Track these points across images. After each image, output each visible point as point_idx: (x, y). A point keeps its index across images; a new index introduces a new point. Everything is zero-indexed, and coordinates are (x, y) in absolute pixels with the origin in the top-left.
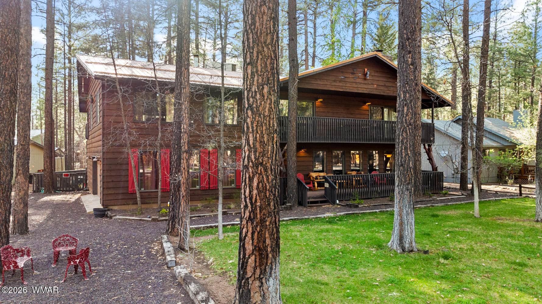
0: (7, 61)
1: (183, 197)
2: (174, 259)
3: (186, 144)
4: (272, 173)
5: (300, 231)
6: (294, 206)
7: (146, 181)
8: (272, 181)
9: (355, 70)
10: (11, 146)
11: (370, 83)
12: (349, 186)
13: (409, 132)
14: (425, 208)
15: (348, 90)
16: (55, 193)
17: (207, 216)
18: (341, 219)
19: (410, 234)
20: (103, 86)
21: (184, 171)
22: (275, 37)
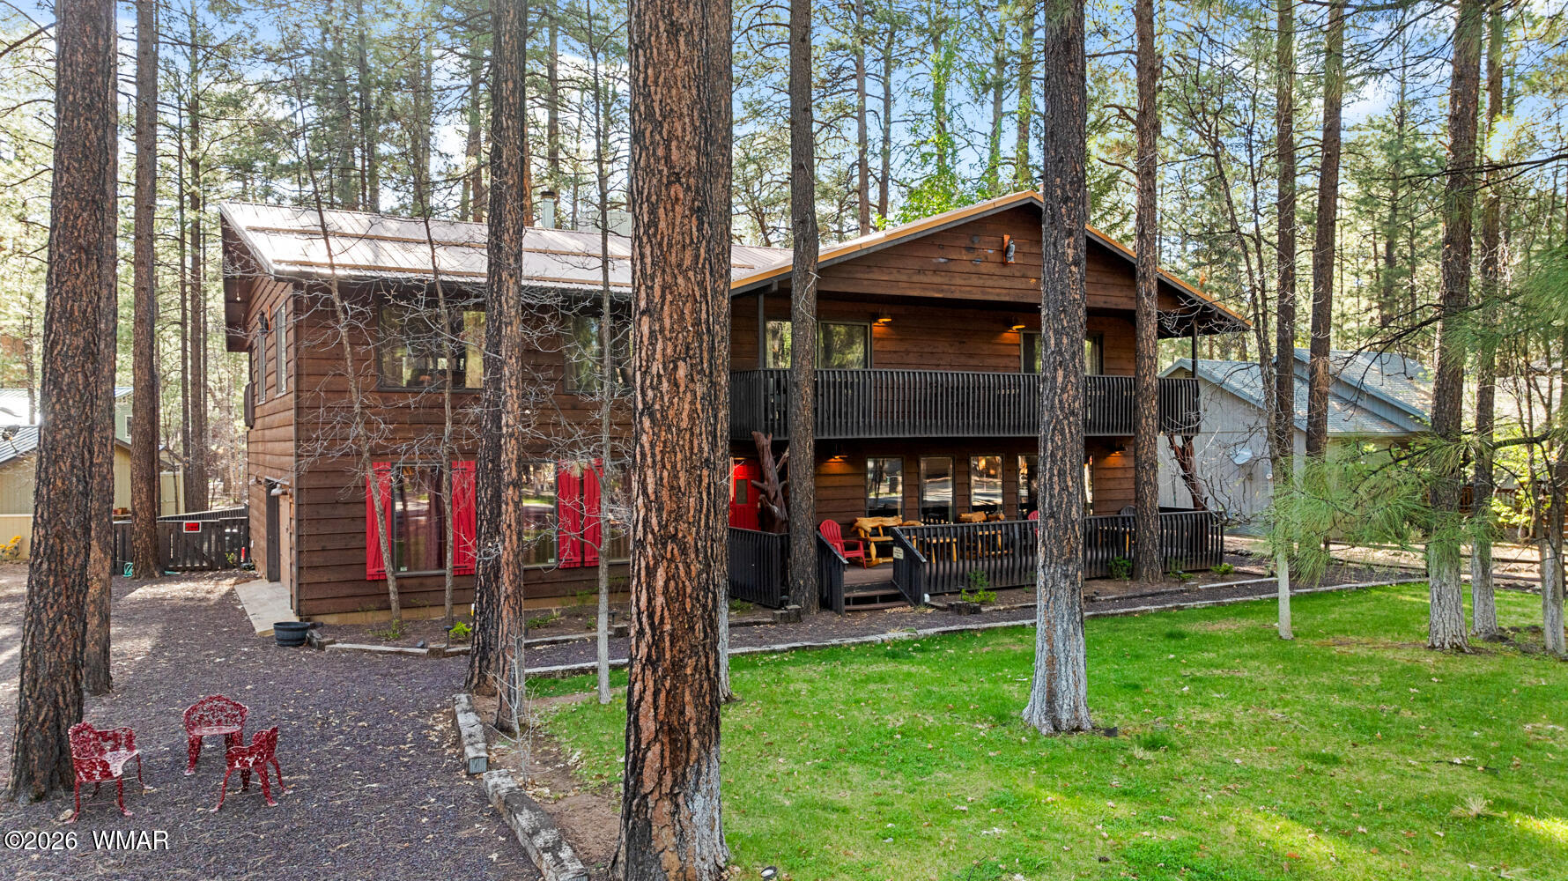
0: (77, 278)
1: (507, 597)
2: (484, 754)
3: (513, 465)
4: (697, 556)
5: (811, 681)
6: (807, 611)
7: (412, 548)
8: (699, 575)
9: (976, 239)
10: (86, 483)
11: (1018, 274)
12: (967, 553)
13: (1070, 432)
14: (1158, 613)
15: (957, 296)
16: (164, 578)
17: (574, 641)
18: (924, 646)
19: (1072, 687)
20: (298, 302)
21: (508, 532)
22: (702, 251)
